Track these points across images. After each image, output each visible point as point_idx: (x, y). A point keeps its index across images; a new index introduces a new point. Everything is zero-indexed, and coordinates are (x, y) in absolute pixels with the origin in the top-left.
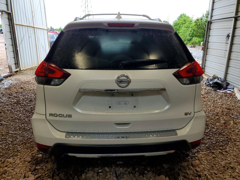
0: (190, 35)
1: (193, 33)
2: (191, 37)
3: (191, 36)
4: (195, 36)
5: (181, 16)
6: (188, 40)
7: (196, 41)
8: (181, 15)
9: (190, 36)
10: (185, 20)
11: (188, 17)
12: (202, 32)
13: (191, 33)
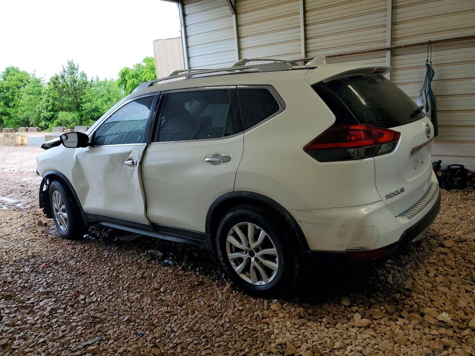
0: (49, 108)
1: (53, 104)
2: (52, 113)
3: (52, 110)
4: (61, 110)
5: (8, 72)
6: (47, 119)
7: (67, 119)
8: (7, 69)
9: (50, 111)
10: (21, 78)
11: (26, 74)
12: (74, 100)
13: (50, 104)
